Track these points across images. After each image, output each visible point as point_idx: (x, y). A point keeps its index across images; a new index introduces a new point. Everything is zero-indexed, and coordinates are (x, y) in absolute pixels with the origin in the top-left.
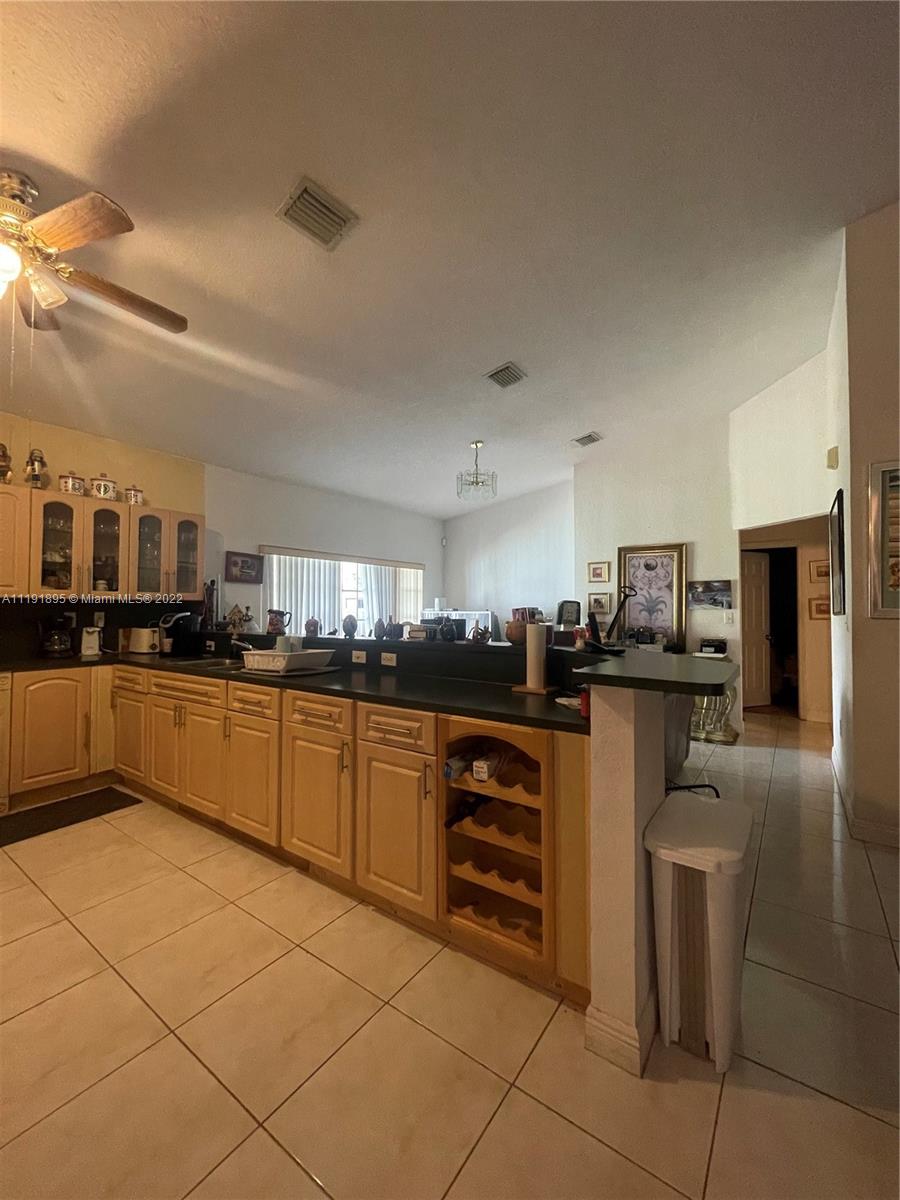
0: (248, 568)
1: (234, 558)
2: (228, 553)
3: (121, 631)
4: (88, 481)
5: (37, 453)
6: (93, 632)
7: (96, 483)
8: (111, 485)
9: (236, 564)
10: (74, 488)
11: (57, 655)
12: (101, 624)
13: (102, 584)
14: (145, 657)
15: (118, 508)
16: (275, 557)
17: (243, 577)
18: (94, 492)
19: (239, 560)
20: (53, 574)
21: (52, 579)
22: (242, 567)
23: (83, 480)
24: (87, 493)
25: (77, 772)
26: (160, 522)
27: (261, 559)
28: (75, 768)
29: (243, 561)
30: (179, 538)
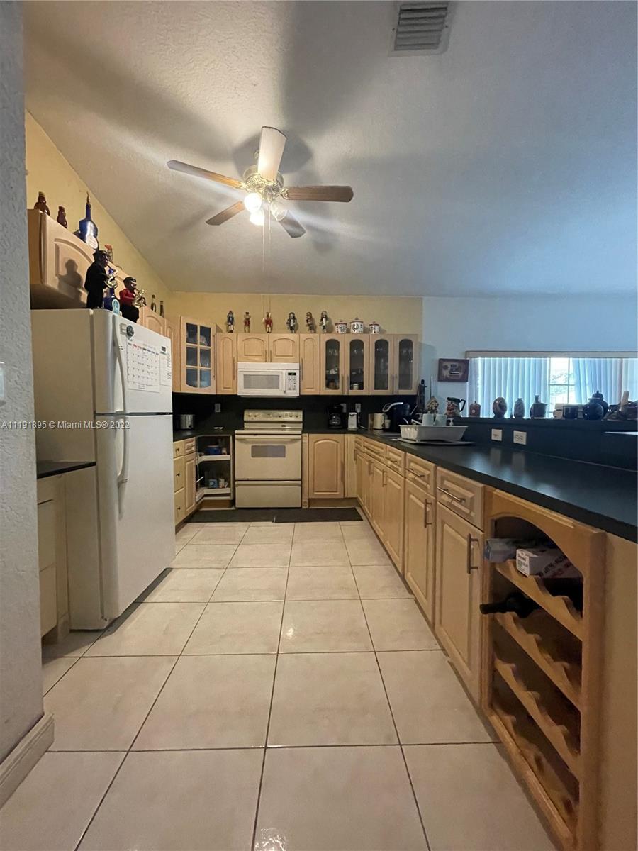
0: (456, 370)
1: (445, 364)
2: (440, 360)
3: (369, 415)
4: (348, 324)
5: (324, 314)
6: (353, 415)
7: (352, 324)
8: (359, 324)
9: (446, 368)
10: (341, 330)
11: (334, 427)
12: (359, 411)
13: (356, 386)
14: (378, 431)
15: (364, 338)
16: (480, 360)
17: (452, 378)
18: (352, 330)
19: (449, 364)
20: (331, 381)
21: (332, 384)
22: (452, 370)
23: (346, 324)
24: (348, 332)
25: (338, 494)
26: (387, 343)
27: (466, 362)
28: (336, 492)
29: (451, 365)
30: (400, 352)
